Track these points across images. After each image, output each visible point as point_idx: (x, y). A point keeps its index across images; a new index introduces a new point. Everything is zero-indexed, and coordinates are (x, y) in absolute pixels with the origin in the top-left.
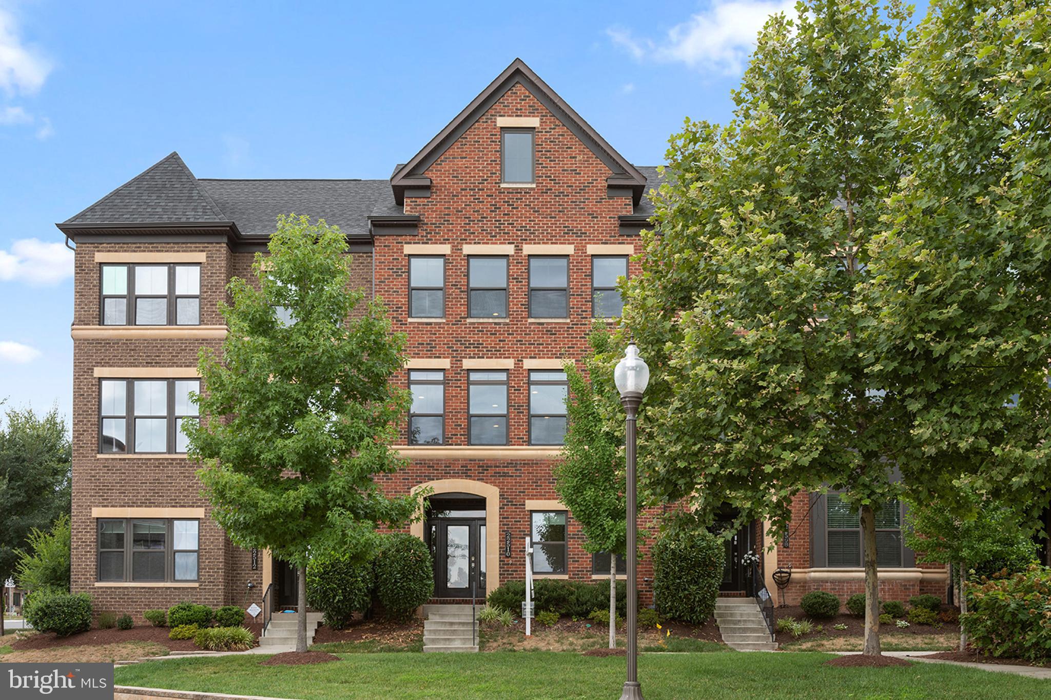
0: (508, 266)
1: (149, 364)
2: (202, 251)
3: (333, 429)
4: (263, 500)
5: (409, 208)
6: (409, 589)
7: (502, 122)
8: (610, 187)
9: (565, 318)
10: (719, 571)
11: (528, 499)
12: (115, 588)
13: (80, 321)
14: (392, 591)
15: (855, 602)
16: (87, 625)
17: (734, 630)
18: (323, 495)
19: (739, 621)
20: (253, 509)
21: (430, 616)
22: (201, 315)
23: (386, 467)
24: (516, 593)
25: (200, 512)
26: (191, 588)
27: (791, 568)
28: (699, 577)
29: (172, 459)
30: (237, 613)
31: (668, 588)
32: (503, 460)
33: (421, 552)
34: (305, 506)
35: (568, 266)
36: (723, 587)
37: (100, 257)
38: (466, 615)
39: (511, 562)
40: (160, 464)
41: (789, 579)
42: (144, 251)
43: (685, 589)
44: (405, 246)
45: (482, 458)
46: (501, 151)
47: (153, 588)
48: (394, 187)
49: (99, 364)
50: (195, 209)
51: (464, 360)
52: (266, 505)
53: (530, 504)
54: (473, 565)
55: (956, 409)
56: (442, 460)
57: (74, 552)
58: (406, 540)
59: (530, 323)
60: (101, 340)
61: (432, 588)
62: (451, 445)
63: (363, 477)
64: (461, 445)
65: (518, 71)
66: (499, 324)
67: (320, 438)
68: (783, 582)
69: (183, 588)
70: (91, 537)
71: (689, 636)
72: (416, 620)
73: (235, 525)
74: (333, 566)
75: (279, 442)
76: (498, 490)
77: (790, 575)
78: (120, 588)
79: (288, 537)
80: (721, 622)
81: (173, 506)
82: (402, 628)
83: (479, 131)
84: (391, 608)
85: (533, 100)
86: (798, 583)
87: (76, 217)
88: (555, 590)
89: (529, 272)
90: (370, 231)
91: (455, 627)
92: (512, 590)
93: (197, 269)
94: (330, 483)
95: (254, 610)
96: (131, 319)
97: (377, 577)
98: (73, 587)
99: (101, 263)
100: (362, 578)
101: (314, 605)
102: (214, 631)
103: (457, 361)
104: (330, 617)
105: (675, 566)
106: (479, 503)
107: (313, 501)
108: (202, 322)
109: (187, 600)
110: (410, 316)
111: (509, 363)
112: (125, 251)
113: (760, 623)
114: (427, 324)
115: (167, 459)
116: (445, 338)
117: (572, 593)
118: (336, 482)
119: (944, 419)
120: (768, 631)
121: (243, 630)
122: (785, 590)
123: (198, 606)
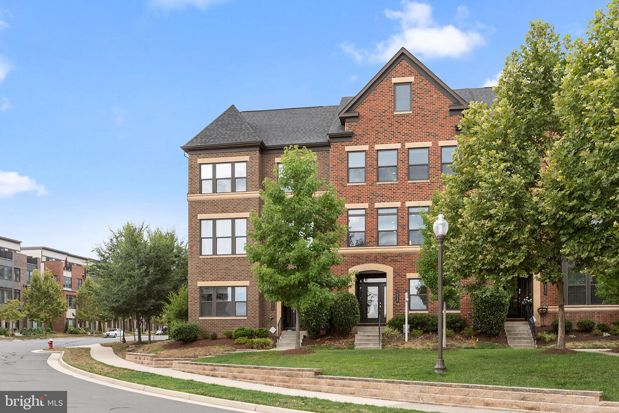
0: (398, 154)
1: (223, 212)
2: (247, 155)
3: (311, 246)
4: (280, 280)
5: (347, 128)
6: (348, 319)
7: (395, 80)
8: (450, 110)
9: (427, 179)
10: (506, 308)
11: (408, 273)
12: (208, 320)
13: (191, 192)
14: (339, 320)
15: (581, 324)
16: (197, 337)
17: (515, 339)
18: (307, 277)
19: (518, 334)
20: (276, 284)
21: (358, 332)
22: (247, 186)
23: (335, 263)
24: (401, 321)
25: (247, 283)
26: (243, 320)
27: (548, 306)
28: (495, 312)
29: (234, 258)
30: (265, 331)
31: (479, 317)
32: (394, 253)
33: (353, 301)
34: (299, 282)
35: (429, 152)
36: (509, 316)
37: (200, 161)
38: (376, 332)
39: (399, 305)
40: (228, 260)
41: (546, 312)
42: (220, 157)
43: (488, 318)
44: (346, 147)
45: (384, 253)
46: (394, 96)
47: (226, 320)
48: (340, 118)
49: (200, 213)
50: (244, 135)
51: (375, 203)
52: (282, 282)
53: (409, 275)
54: (380, 306)
55: (581, 240)
56: (364, 254)
57: (189, 303)
58: (346, 295)
59: (409, 183)
60: (201, 201)
61: (359, 319)
62: (369, 246)
63: (324, 268)
64: (373, 246)
65: (403, 54)
66: (393, 184)
67: (305, 251)
68: (543, 313)
69: (240, 320)
70: (197, 295)
71: (490, 342)
72: (351, 334)
73: (268, 291)
74: (311, 309)
75: (287, 254)
76: (393, 269)
77: (547, 309)
78: (211, 320)
79: (291, 296)
80: (508, 334)
81: (235, 280)
82: (344, 338)
83: (383, 85)
84: (339, 329)
85: (411, 68)
86: (550, 314)
87: (189, 143)
88: (421, 319)
89: (408, 157)
90: (328, 141)
91: (370, 338)
92: (399, 319)
93: (245, 164)
94: (310, 271)
95: (273, 330)
96: (215, 190)
97: (332, 313)
98: (189, 319)
99: (200, 164)
100: (325, 315)
101: (302, 328)
102: (256, 340)
103: (372, 204)
104: (309, 333)
105: (482, 306)
106: (383, 275)
107: (302, 280)
108: (247, 190)
109: (242, 325)
110: (348, 182)
111: (398, 204)
112: (211, 157)
113: (529, 335)
114: (357, 186)
115: (232, 258)
116: (366, 192)
117: (430, 320)
118: (313, 270)
119: (576, 245)
120: (533, 339)
121: (269, 340)
122: (544, 317)
123: (247, 328)
